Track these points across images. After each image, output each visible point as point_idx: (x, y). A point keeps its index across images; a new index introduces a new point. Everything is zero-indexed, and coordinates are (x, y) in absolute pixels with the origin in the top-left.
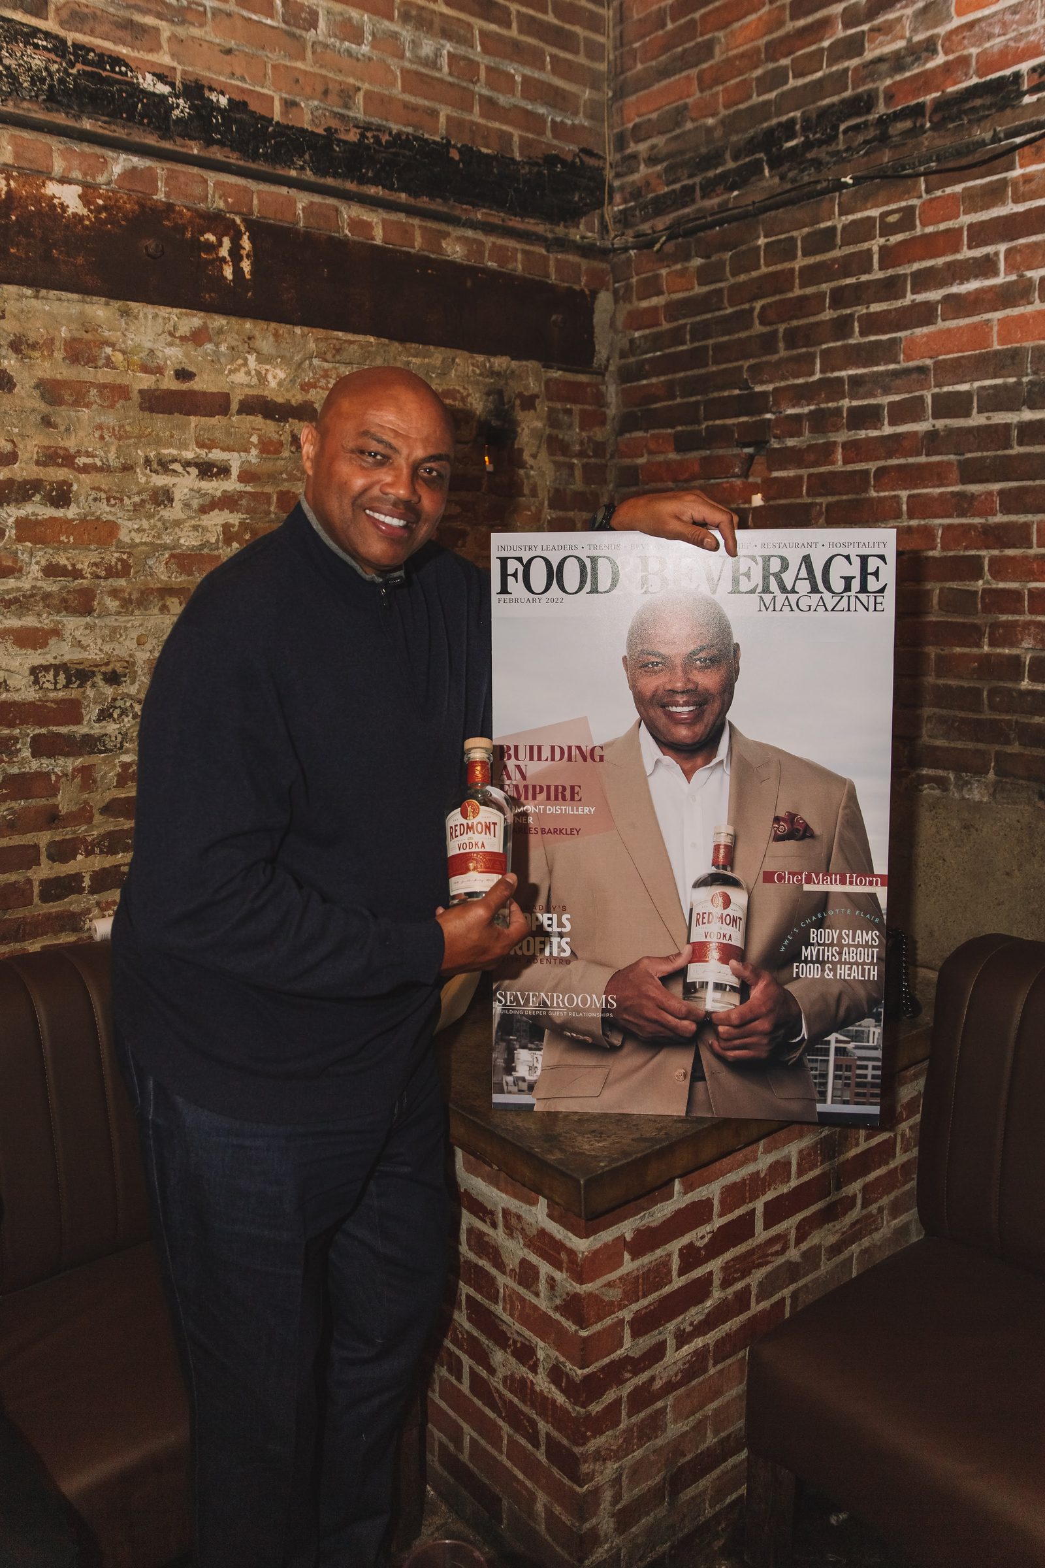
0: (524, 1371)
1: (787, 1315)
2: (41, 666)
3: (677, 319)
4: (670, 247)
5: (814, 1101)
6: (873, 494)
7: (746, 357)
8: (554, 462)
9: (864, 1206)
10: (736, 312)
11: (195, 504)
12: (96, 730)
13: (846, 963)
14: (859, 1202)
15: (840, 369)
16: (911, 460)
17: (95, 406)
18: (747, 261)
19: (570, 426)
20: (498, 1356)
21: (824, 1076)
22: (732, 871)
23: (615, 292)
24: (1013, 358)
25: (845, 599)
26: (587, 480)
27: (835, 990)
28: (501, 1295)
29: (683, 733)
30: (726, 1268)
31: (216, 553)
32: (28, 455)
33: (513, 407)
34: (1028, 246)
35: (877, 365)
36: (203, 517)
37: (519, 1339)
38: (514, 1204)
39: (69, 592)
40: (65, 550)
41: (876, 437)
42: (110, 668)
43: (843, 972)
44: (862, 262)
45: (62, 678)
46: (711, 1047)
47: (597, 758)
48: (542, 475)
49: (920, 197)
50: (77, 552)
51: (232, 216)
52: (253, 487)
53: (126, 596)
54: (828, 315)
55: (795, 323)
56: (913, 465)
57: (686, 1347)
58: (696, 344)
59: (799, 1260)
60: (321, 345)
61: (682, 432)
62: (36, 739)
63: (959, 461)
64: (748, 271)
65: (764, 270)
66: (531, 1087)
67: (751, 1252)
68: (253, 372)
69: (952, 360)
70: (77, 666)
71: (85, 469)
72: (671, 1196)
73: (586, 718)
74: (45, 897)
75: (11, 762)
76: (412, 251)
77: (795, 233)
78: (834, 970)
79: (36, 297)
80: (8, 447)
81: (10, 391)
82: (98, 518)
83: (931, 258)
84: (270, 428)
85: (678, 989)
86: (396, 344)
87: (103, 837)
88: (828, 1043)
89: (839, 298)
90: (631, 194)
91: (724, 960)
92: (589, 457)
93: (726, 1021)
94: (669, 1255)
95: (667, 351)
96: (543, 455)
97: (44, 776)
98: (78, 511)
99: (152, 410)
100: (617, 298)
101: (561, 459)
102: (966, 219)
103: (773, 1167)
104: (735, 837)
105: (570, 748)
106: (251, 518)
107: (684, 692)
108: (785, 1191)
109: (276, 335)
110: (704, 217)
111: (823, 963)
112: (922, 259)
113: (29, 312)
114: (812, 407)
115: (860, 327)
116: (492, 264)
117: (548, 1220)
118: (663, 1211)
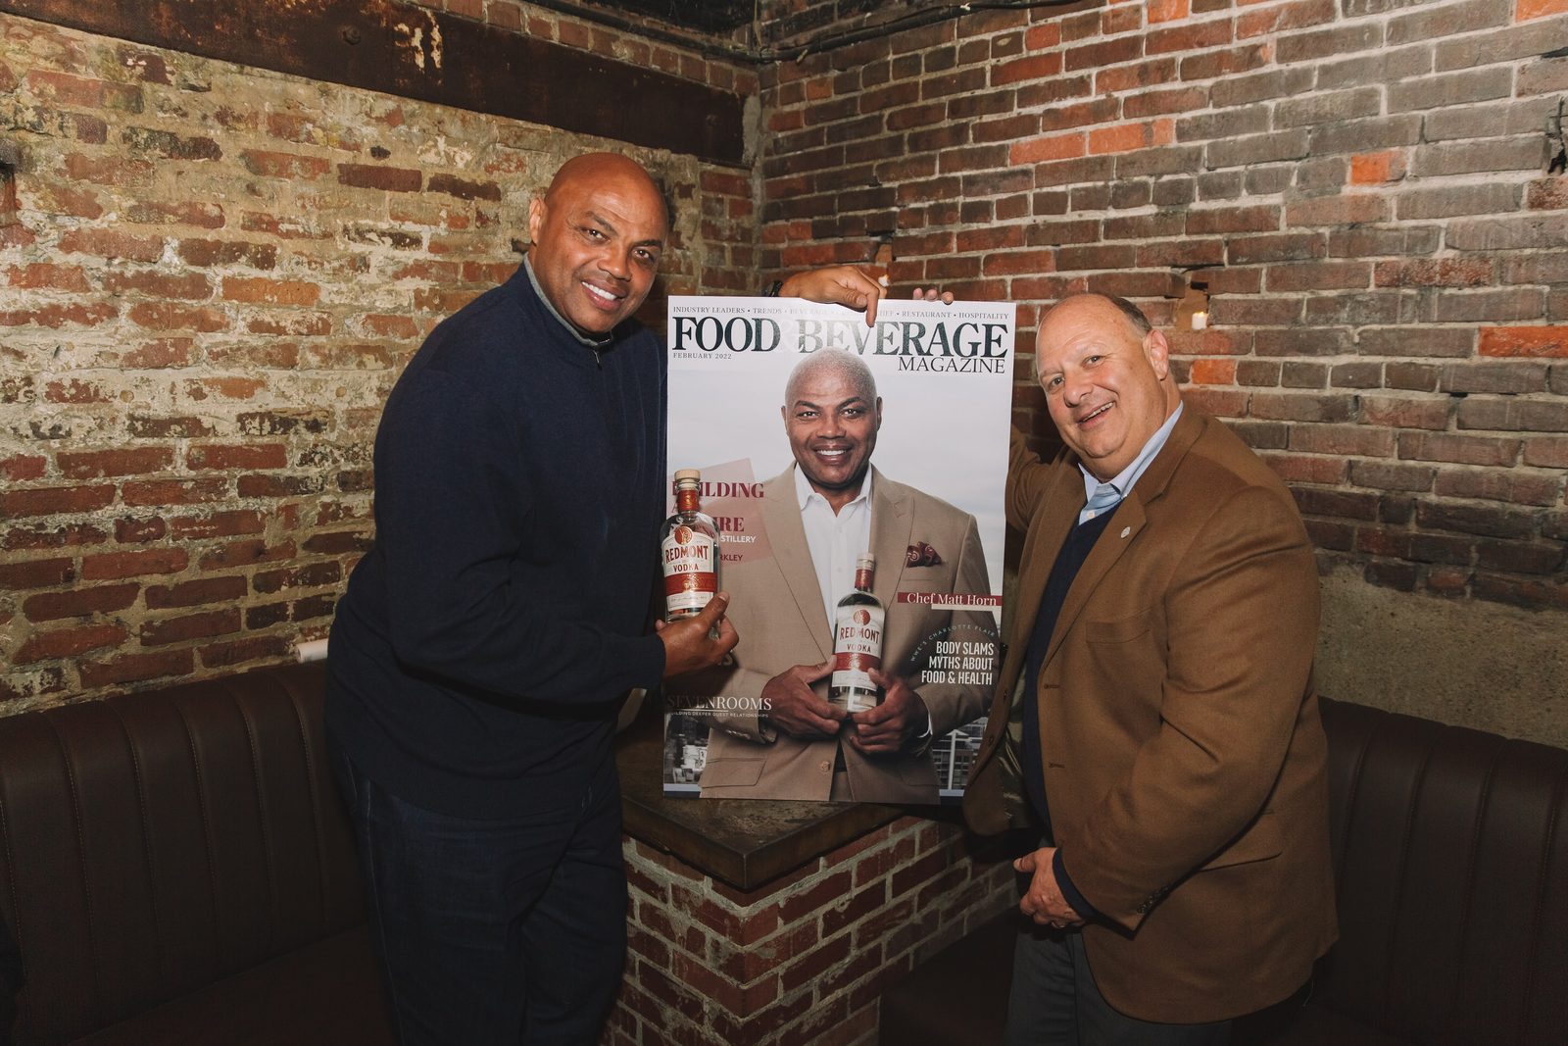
0: (692, 1023)
1: (911, 968)
2: (248, 414)
3: (815, 123)
4: (811, 59)
5: (937, 787)
6: (983, 277)
7: (875, 158)
8: (708, 245)
9: (973, 877)
10: (867, 118)
11: (390, 270)
12: (299, 473)
13: (966, 670)
14: (969, 873)
15: (956, 171)
16: (1015, 250)
17: (297, 177)
18: (878, 74)
19: (722, 214)
20: (669, 1012)
21: (947, 766)
22: (872, 592)
23: (762, 97)
24: (1101, 165)
25: (972, 362)
26: (736, 261)
27: (957, 694)
28: (671, 960)
29: (832, 473)
30: (862, 930)
31: (408, 315)
32: (235, 220)
33: (672, 195)
34: (1115, 71)
35: (988, 167)
36: (397, 283)
37: (686, 996)
38: (682, 881)
39: (273, 347)
40: (269, 308)
41: (986, 230)
42: (312, 417)
43: (963, 678)
44: (977, 79)
45: (267, 425)
46: (851, 741)
47: (758, 494)
48: (697, 256)
49: (1027, 25)
50: (280, 310)
51: (423, 9)
52: (442, 257)
53: (327, 352)
54: (947, 123)
55: (918, 129)
56: (1016, 253)
57: (828, 997)
58: (833, 145)
59: (920, 922)
60: (503, 132)
61: (819, 221)
62: (243, 481)
63: (1056, 252)
64: (878, 83)
65: (892, 82)
66: (697, 778)
67: (882, 917)
68: (443, 153)
69: (1051, 165)
70: (282, 415)
71: (288, 235)
72: (817, 870)
73: (748, 459)
74: (253, 623)
75: (220, 501)
76: (585, 51)
77: (919, 52)
78: (956, 676)
79: (241, 73)
80: (216, 212)
81: (217, 159)
82: (300, 280)
83: (1035, 77)
84: (457, 205)
85: (824, 693)
86: (571, 134)
87: (305, 570)
88: (950, 737)
89: (956, 109)
90: (777, 11)
91: (864, 668)
92: (737, 241)
93: (865, 720)
94: (815, 919)
95: (807, 150)
96: (698, 239)
97: (250, 514)
98: (282, 273)
99: (350, 183)
100: (763, 103)
101: (713, 242)
102: (1064, 46)
103: (901, 845)
104: (875, 563)
105: (734, 485)
106: (440, 285)
107: (835, 438)
108: (910, 864)
109: (463, 121)
110: (841, 34)
111: (947, 671)
112: (1027, 78)
113: (234, 86)
114: (932, 203)
115: (974, 134)
116: (655, 67)
117: (712, 892)
118: (811, 882)
